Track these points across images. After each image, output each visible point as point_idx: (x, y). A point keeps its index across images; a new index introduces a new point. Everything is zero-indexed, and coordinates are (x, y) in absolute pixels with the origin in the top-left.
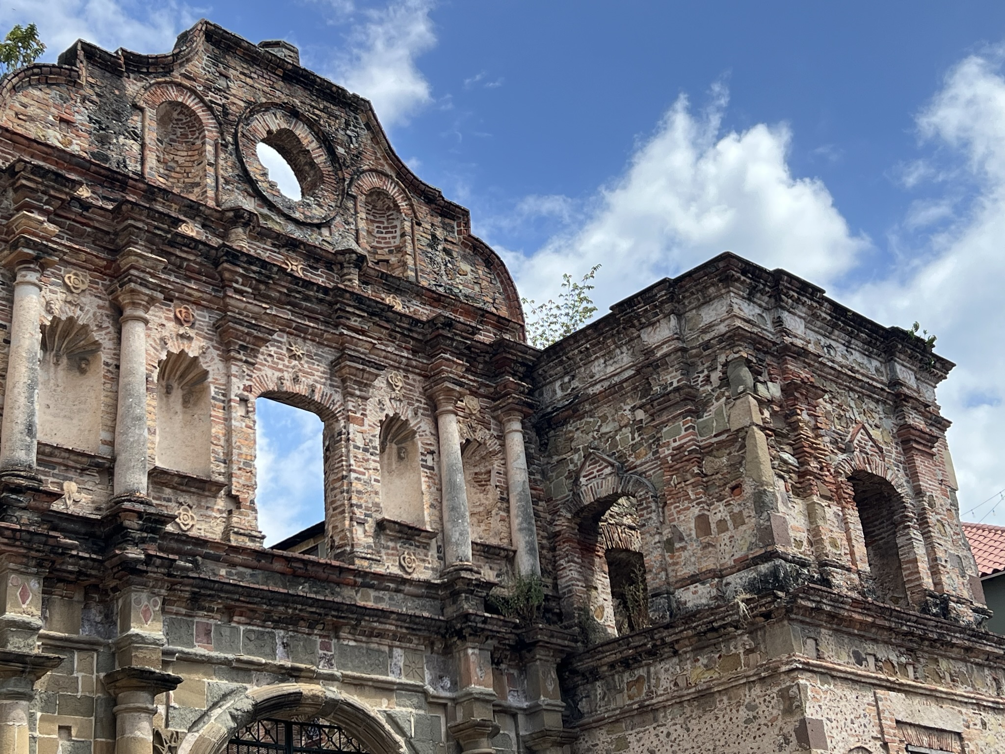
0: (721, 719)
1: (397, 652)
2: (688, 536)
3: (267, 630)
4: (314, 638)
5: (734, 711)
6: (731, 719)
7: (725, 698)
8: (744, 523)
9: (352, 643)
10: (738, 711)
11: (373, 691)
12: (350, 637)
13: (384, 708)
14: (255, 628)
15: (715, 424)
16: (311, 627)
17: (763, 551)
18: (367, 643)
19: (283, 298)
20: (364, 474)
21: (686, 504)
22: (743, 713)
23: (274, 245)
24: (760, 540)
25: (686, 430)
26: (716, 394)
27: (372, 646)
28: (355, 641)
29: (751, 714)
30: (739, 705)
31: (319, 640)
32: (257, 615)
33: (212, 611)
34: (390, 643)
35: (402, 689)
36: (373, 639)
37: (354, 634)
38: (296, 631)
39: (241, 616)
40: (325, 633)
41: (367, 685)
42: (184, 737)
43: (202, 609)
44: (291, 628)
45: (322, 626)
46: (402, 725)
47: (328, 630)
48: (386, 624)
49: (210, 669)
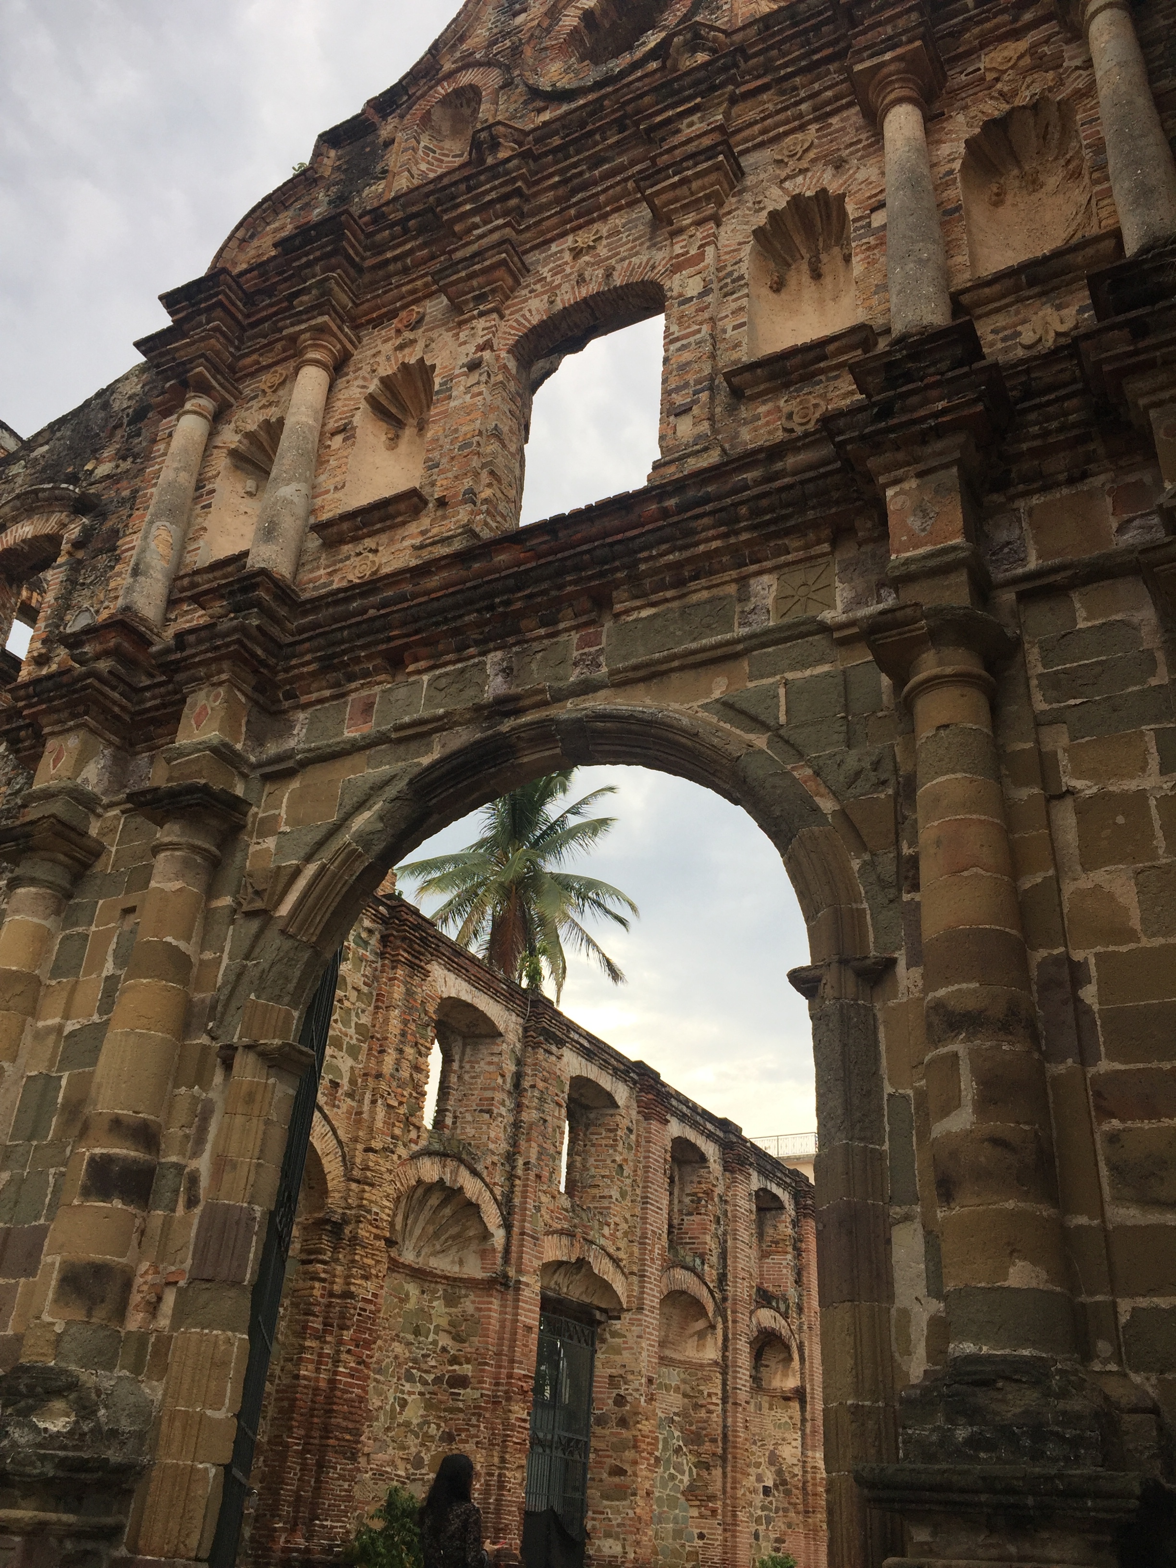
1: (760, 582)
3: (472, 661)
4: (563, 638)
9: (646, 612)
11: (689, 675)
12: (638, 603)
13: (717, 694)
14: (450, 668)
16: (549, 621)
18: (681, 597)
20: (699, 331)
27: (695, 598)
28: (653, 605)
31: (575, 637)
32: (441, 647)
33: (366, 674)
34: (734, 574)
35: (764, 645)
36: (693, 585)
37: (645, 595)
38: (527, 642)
39: (416, 660)
40: (584, 619)
41: (672, 670)
42: (297, 872)
43: (351, 678)
44: (511, 640)
45: (570, 610)
46: (753, 712)
47: (585, 612)
48: (697, 544)
49: (358, 759)
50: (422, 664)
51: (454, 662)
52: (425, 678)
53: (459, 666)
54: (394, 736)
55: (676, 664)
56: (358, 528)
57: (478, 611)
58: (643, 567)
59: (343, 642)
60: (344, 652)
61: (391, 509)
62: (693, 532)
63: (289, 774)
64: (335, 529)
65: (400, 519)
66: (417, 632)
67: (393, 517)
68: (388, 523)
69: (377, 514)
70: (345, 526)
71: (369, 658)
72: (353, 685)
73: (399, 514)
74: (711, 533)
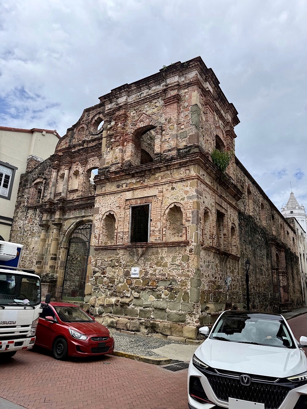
19: (91, 151)
23: (92, 142)
42: (67, 230)
44: (84, 209)
49: (72, 219)
54: (75, 217)
60: (70, 208)
63: (66, 220)
64: (70, 192)
65: (76, 191)
66: (76, 207)
69: (73, 191)
72: (71, 211)
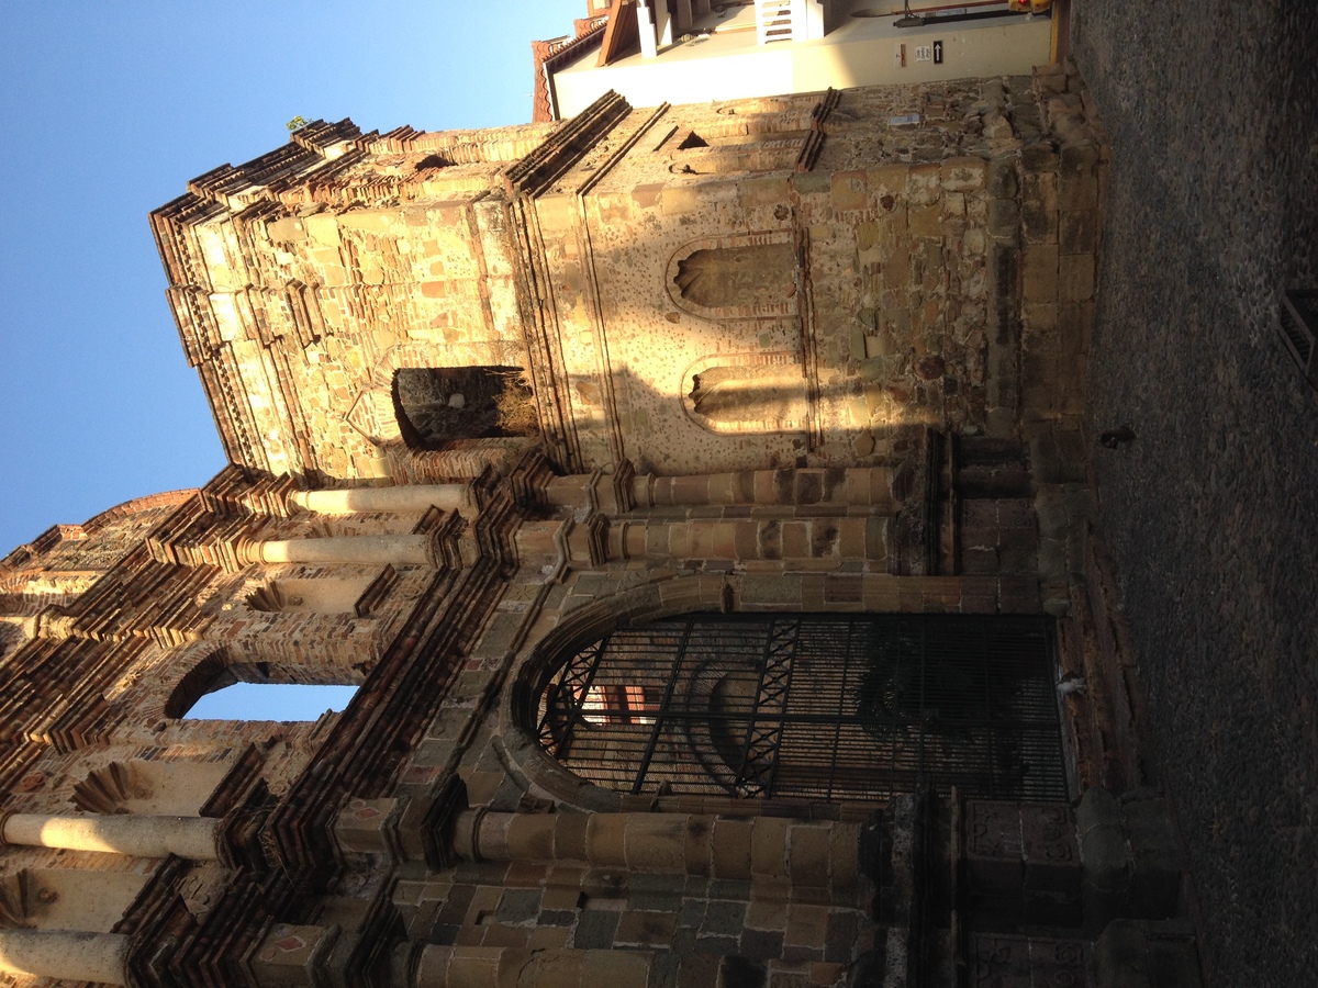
0: (626, 294)
1: (503, 604)
2: (442, 308)
3: (437, 715)
4: (461, 674)
5: (619, 277)
6: (626, 282)
7: (606, 287)
8: (436, 242)
9: (480, 642)
10: (619, 273)
11: (535, 627)
12: (471, 642)
13: (555, 617)
14: (431, 726)
15: (332, 264)
16: (449, 674)
17: (465, 221)
18: (483, 629)
21: (409, 306)
22: (622, 267)
24: (454, 224)
25: (333, 296)
26: (301, 260)
27: (488, 626)
28: (477, 639)
29: (623, 258)
30: (613, 271)
31: (466, 670)
32: (416, 721)
33: (395, 764)
34: (490, 610)
35: (542, 603)
36: (482, 623)
37: (470, 639)
38: (448, 689)
39: (411, 737)
40: (460, 663)
41: (529, 631)
43: (389, 772)
44: (442, 693)
45: (450, 664)
46: (579, 604)
47: (457, 660)
48: (467, 607)
50: (416, 736)
51: (429, 723)
52: (426, 738)
53: (434, 721)
54: (464, 744)
55: (527, 627)
56: (234, 791)
57: (415, 692)
58: (460, 626)
59: (366, 757)
60: (374, 759)
61: (247, 763)
62: (461, 604)
64: (219, 801)
65: (257, 766)
66: (399, 723)
67: (251, 768)
68: (251, 774)
69: (240, 774)
70: (224, 795)
71: (388, 755)
72: (394, 775)
73: (254, 764)
74: (468, 600)
